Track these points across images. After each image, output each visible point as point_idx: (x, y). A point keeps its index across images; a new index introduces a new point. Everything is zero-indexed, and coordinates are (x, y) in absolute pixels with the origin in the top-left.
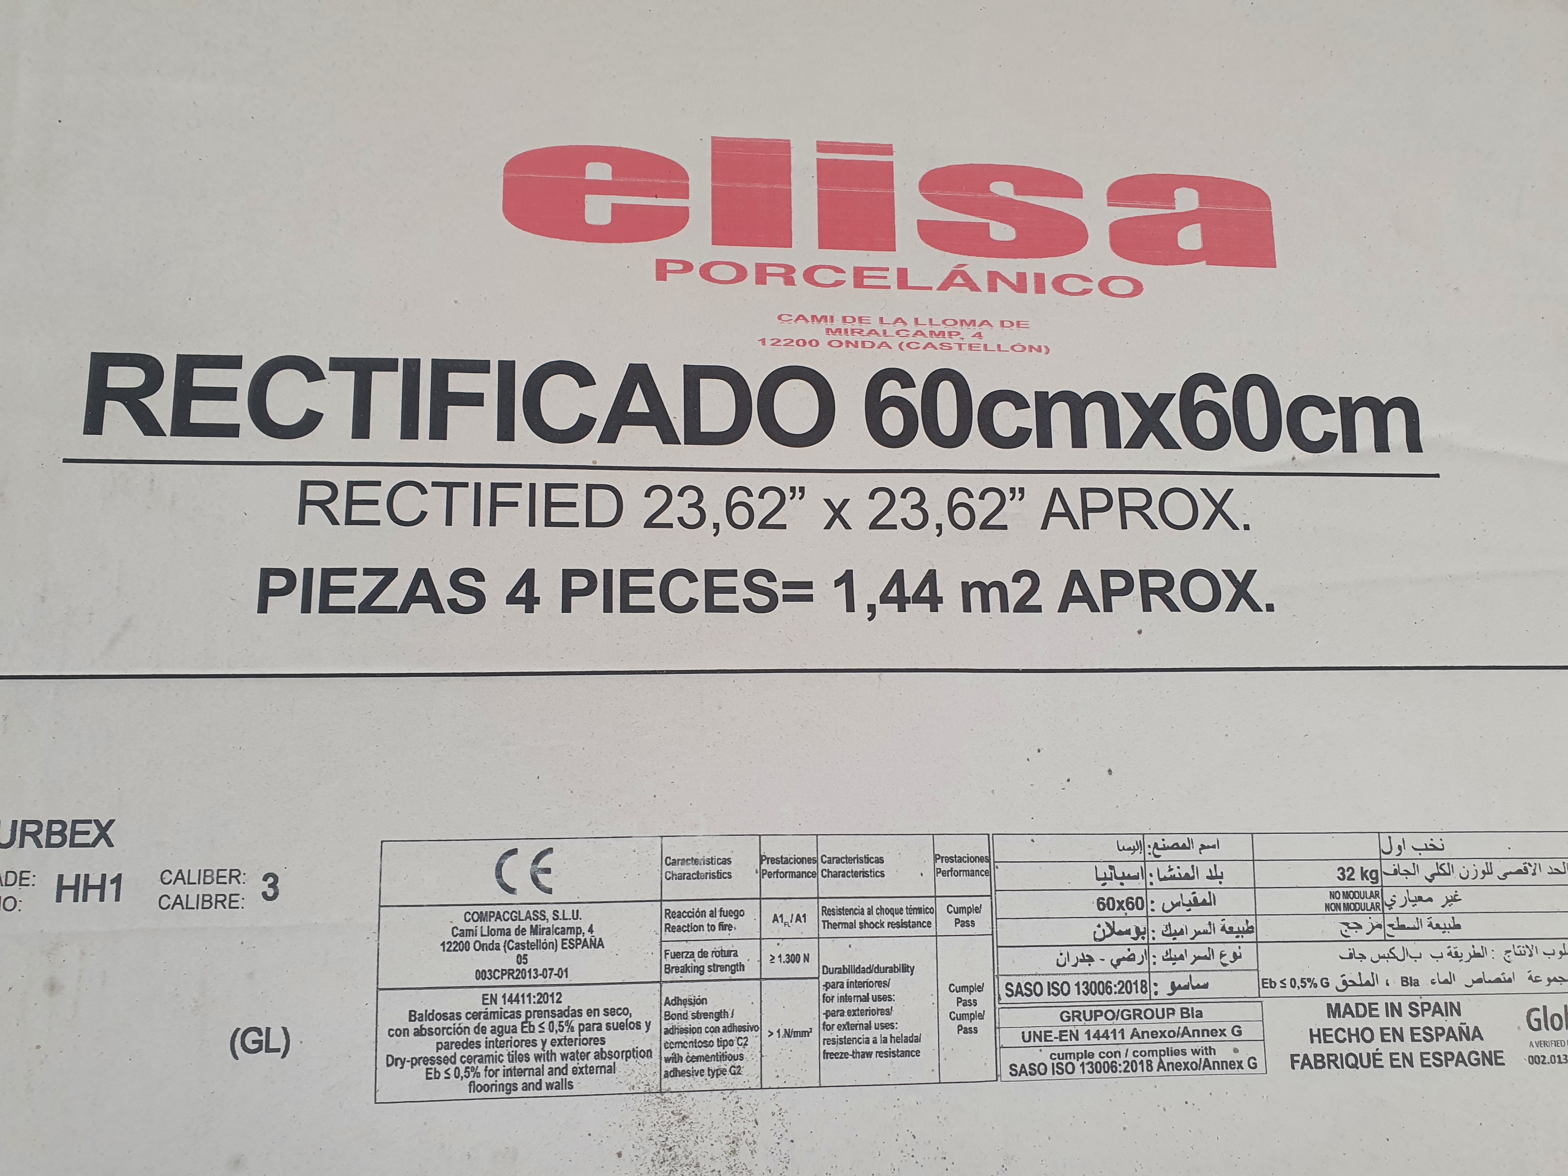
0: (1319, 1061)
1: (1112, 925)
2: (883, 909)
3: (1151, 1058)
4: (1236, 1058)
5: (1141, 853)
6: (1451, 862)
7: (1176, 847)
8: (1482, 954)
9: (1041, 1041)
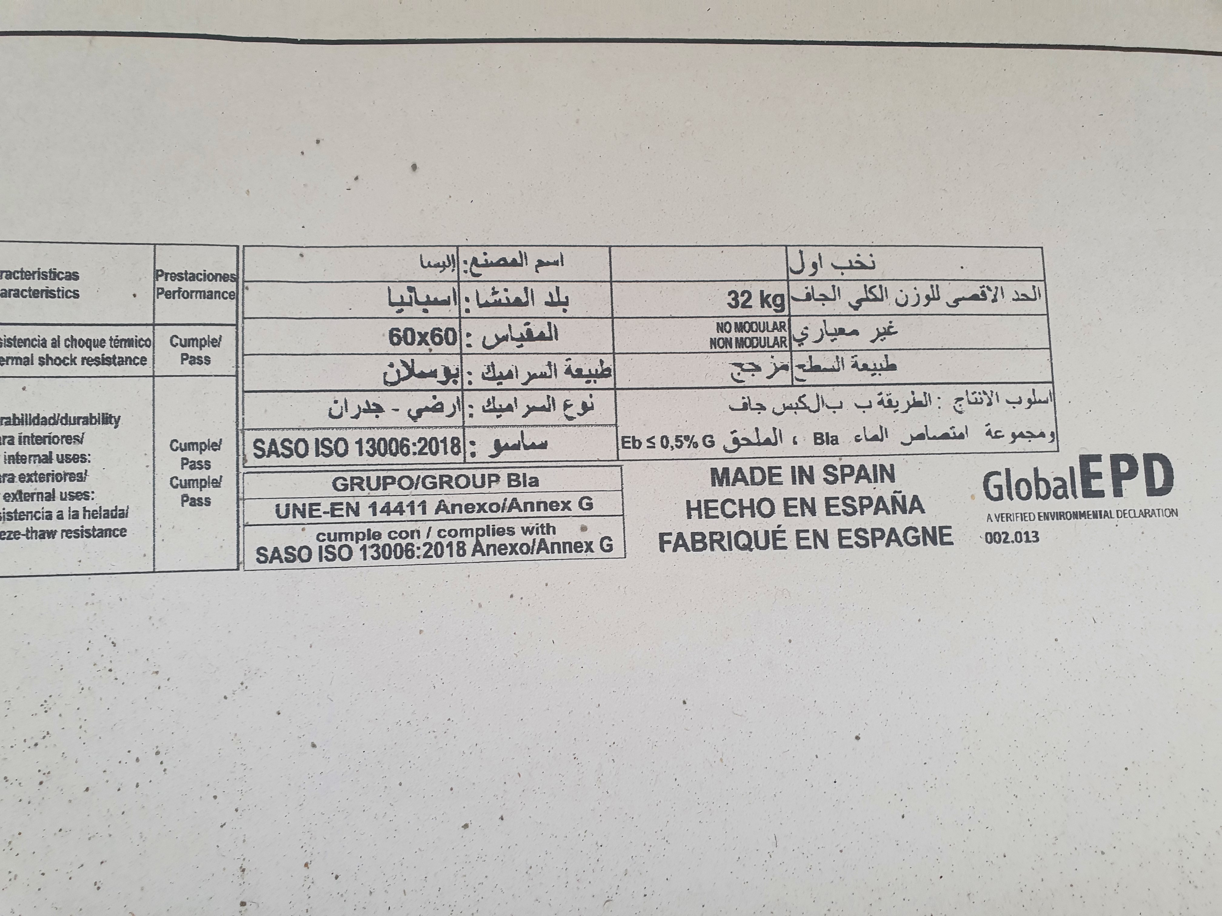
0: (698, 541)
1: (410, 364)
2: (75, 340)
3: (464, 539)
4: (583, 538)
5: (453, 270)
6: (884, 284)
7: (503, 263)
8: (924, 403)
9: (304, 516)
